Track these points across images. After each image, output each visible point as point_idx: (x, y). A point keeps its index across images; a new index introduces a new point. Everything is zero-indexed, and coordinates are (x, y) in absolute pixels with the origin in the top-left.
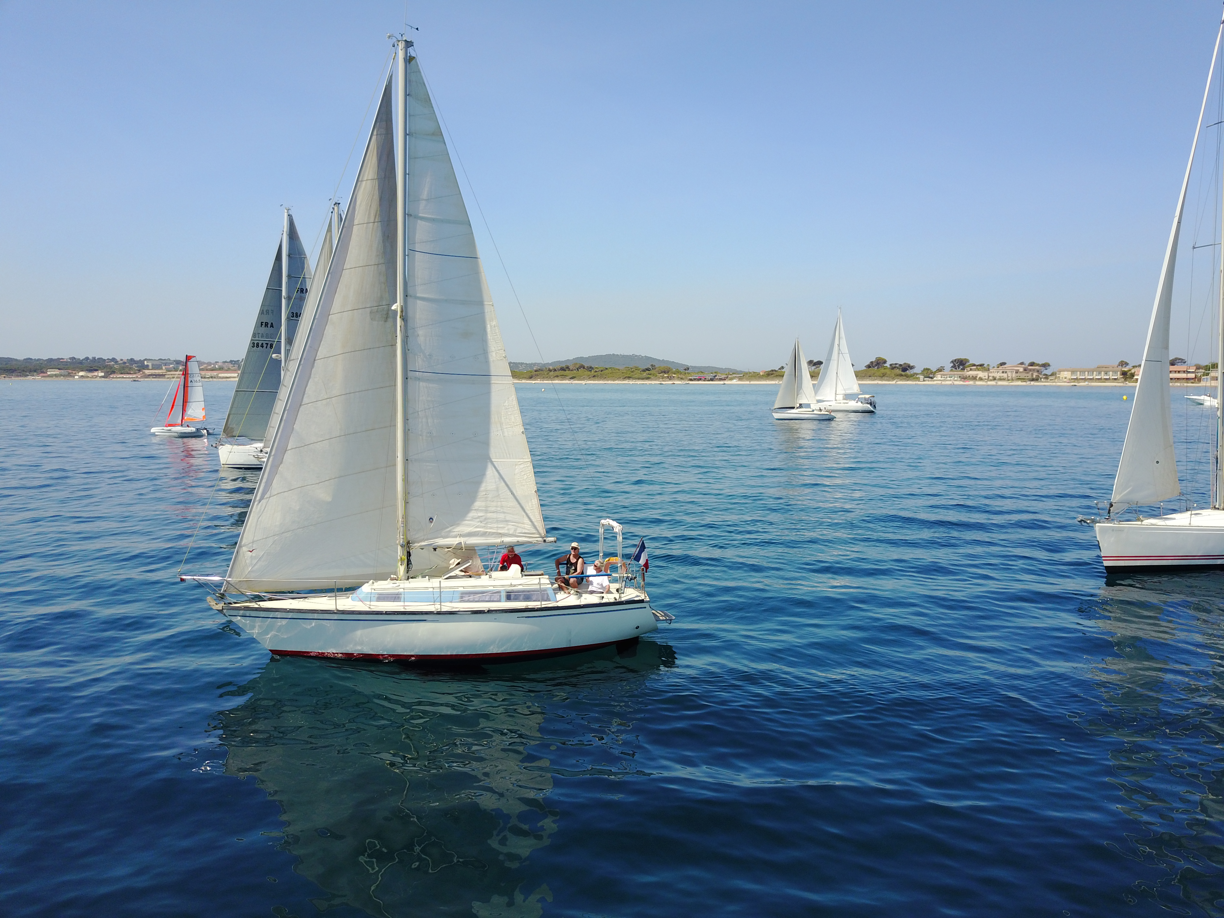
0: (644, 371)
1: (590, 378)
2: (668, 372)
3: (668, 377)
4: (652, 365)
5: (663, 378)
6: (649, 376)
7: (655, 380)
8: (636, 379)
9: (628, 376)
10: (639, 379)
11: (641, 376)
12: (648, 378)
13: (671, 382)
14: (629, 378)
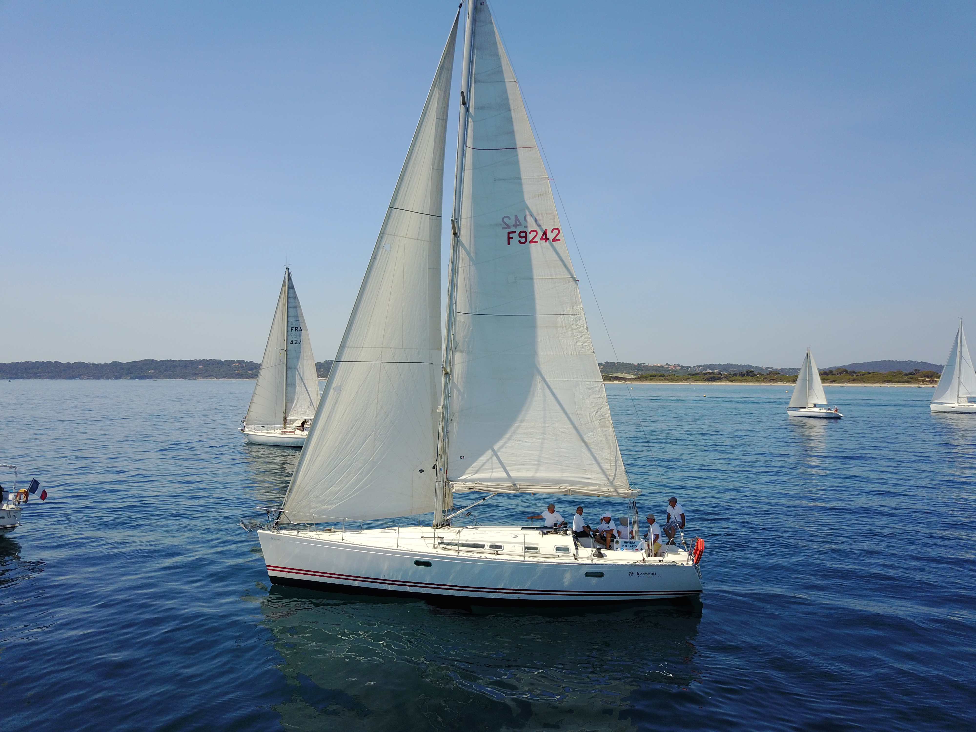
0: (906, 375)
1: (849, 381)
2: (931, 376)
3: (930, 381)
4: (916, 370)
5: (924, 381)
6: (910, 380)
7: (916, 383)
8: (896, 382)
9: (887, 379)
10: (898, 382)
11: (901, 379)
12: (908, 382)
13: (932, 386)
14: (889, 381)
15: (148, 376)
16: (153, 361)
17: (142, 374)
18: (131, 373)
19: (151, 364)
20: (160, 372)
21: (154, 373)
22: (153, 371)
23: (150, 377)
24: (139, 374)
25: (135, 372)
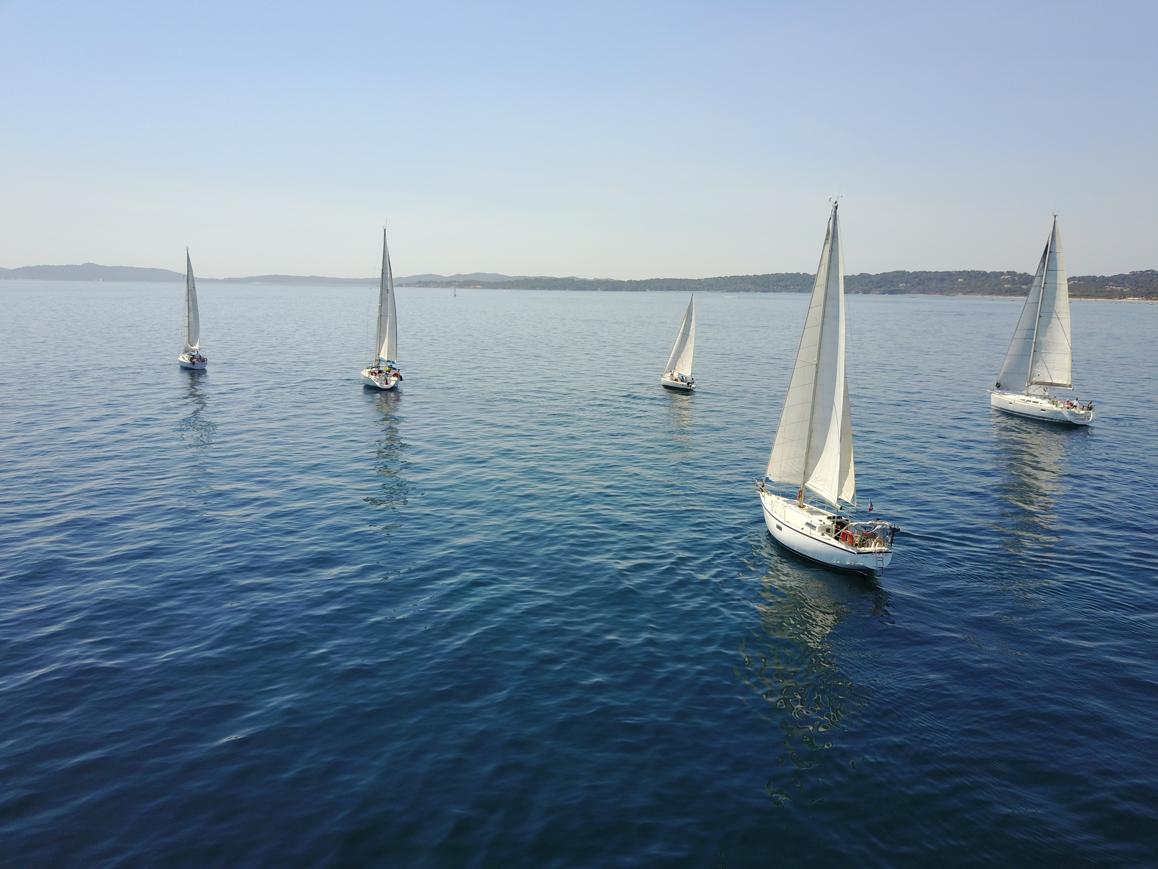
15: (899, 290)
16: (904, 273)
17: (893, 288)
18: (881, 287)
19: (903, 276)
20: (912, 286)
21: (905, 287)
22: (904, 285)
23: (901, 292)
24: (888, 288)
25: (885, 285)
